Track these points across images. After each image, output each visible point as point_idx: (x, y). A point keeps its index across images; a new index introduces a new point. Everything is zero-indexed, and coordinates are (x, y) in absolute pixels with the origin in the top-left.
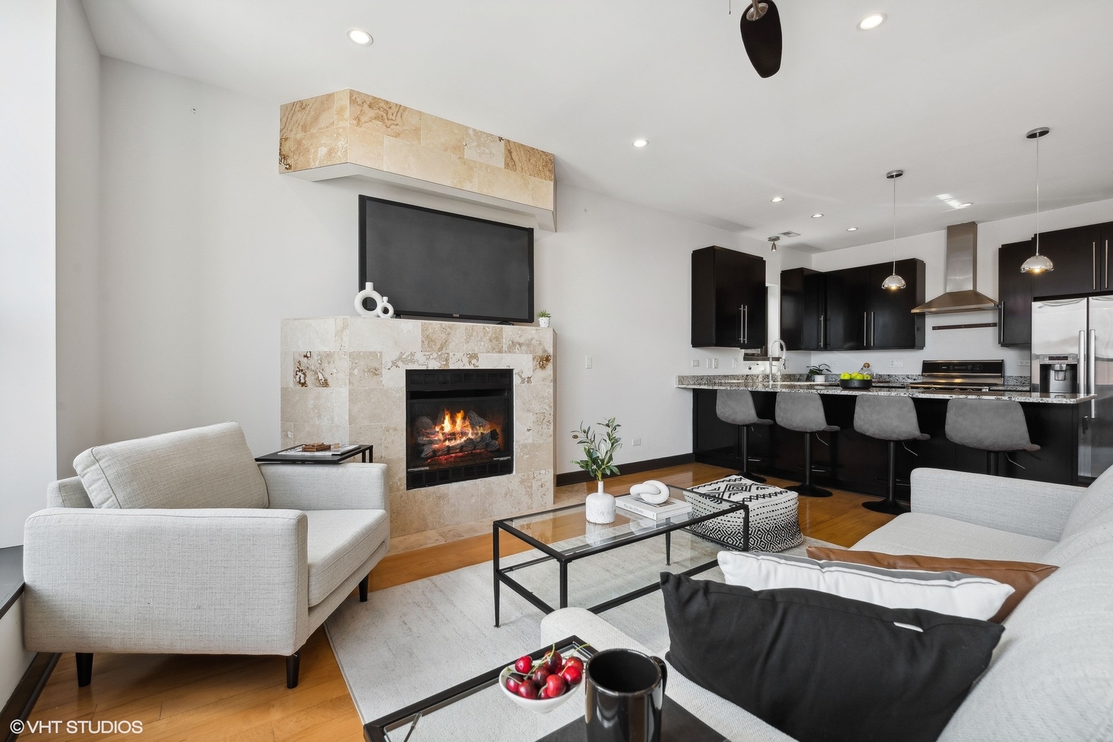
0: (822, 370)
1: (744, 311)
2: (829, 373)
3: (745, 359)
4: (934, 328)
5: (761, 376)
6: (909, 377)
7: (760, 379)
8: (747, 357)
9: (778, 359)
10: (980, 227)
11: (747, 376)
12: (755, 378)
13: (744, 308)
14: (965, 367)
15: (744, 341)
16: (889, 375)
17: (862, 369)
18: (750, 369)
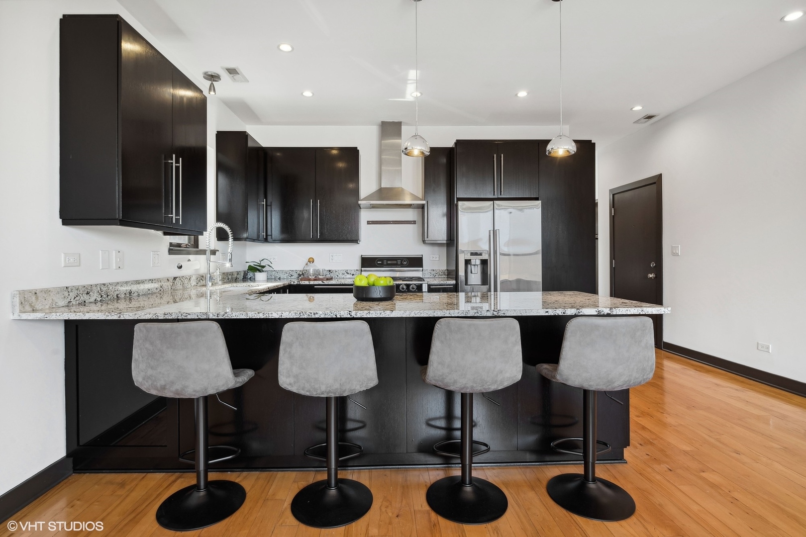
0: (264, 267)
1: (177, 168)
2: (271, 269)
3: (171, 252)
4: (369, 223)
5: (194, 278)
6: (348, 272)
7: (193, 282)
8: (174, 249)
9: (213, 252)
10: (403, 128)
11: (175, 278)
12: (186, 281)
13: (177, 162)
14: (395, 262)
15: (177, 220)
16: (330, 271)
17: (307, 264)
18: (180, 267)
